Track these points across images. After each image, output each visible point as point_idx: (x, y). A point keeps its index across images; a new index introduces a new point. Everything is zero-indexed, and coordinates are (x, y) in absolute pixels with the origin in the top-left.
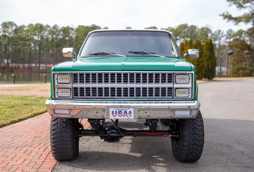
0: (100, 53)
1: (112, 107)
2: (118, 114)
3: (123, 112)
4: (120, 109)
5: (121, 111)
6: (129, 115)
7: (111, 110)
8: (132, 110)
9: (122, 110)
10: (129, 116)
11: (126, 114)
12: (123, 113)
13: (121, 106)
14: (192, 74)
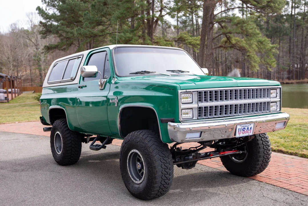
0: (142, 71)
1: (240, 124)
2: (242, 131)
3: (246, 128)
4: (245, 125)
5: (244, 128)
6: (249, 131)
7: (239, 127)
8: (252, 125)
9: (246, 126)
10: (249, 133)
11: (248, 131)
12: (246, 130)
13: (246, 123)
14: (280, 88)
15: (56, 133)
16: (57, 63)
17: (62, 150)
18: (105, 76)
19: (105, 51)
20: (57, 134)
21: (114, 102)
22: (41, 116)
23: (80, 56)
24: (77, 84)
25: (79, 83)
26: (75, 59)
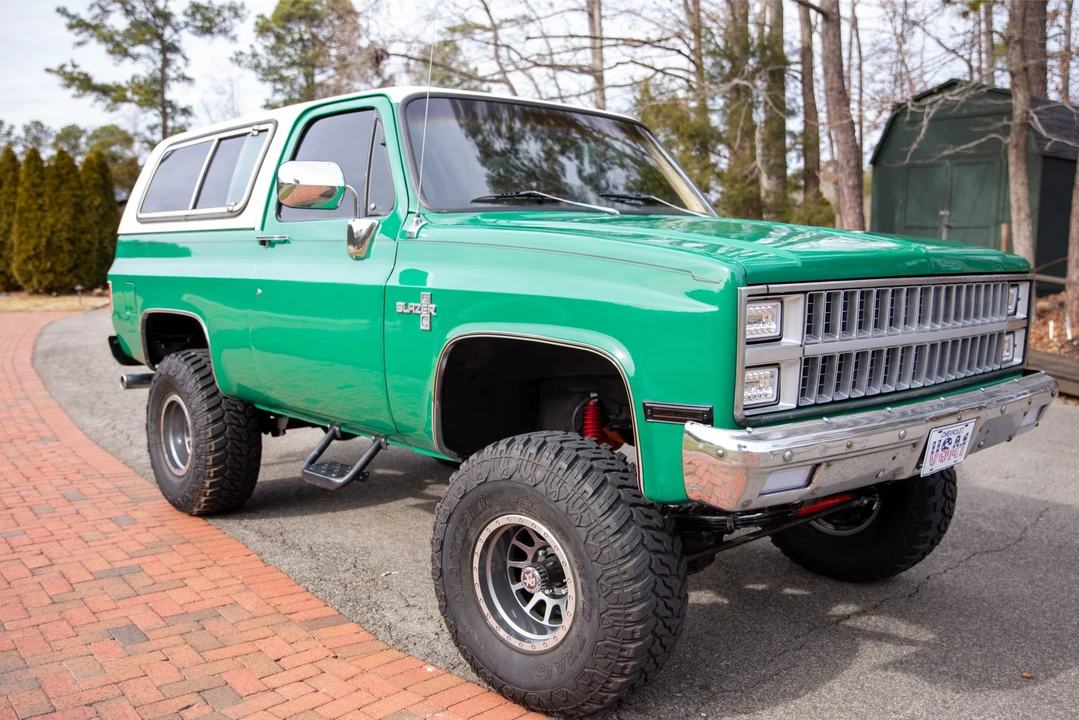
2: (940, 452)
5: (949, 439)
6: (959, 450)
10: (958, 454)
11: (955, 448)
12: (951, 447)
15: (169, 400)
16: (173, 151)
17: (189, 461)
18: (373, 206)
19: (372, 108)
20: (173, 403)
21: (417, 311)
22: (114, 334)
23: (262, 127)
24: (254, 229)
25: (262, 228)
26: (245, 135)
